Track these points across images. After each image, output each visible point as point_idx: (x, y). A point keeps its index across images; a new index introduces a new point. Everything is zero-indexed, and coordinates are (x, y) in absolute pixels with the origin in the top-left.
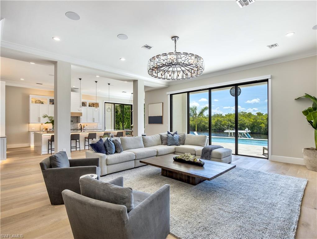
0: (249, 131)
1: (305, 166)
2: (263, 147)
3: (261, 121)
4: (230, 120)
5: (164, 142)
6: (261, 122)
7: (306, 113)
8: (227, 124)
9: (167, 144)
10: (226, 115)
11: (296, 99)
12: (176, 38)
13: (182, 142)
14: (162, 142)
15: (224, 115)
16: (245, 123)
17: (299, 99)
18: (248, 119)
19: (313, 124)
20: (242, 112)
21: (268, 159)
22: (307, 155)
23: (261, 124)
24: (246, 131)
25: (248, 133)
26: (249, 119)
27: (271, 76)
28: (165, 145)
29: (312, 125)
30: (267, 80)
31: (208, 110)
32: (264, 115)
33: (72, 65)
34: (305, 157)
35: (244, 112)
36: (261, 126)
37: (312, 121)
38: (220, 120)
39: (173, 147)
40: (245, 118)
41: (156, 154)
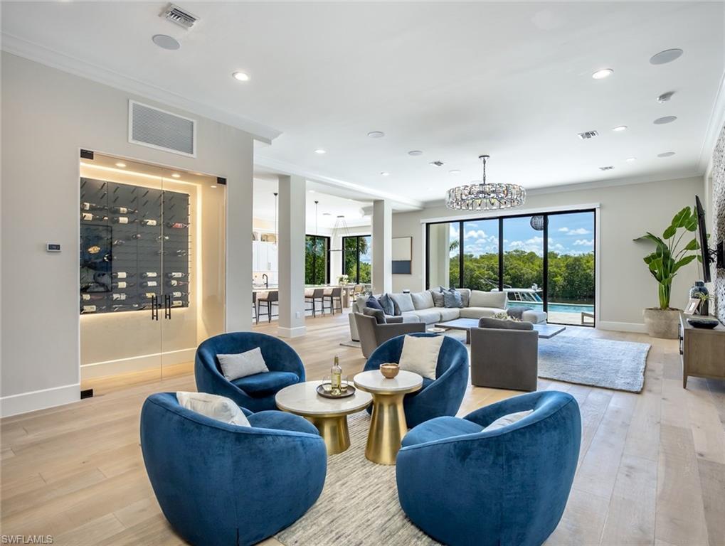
0: (540, 290)
1: (647, 334)
2: (582, 313)
3: (555, 269)
4: (492, 267)
5: (439, 302)
6: (554, 272)
7: (648, 260)
8: (486, 276)
9: (444, 306)
10: (482, 257)
11: (634, 240)
12: (486, 158)
13: (466, 303)
14: (435, 304)
15: (478, 258)
16: (524, 275)
17: (638, 240)
18: (529, 266)
19: (657, 275)
20: (516, 251)
21: (594, 327)
22: (650, 317)
23: (556, 276)
24: (535, 290)
25: (538, 293)
26: (532, 266)
27: (601, 205)
28: (441, 307)
29: (655, 276)
30: (594, 210)
31: (459, 246)
32: (559, 257)
33: (307, 182)
34: (647, 320)
35: (520, 250)
36: (555, 282)
37: (656, 271)
38: (472, 266)
39: (457, 310)
40: (522, 264)
41: (439, 320)
